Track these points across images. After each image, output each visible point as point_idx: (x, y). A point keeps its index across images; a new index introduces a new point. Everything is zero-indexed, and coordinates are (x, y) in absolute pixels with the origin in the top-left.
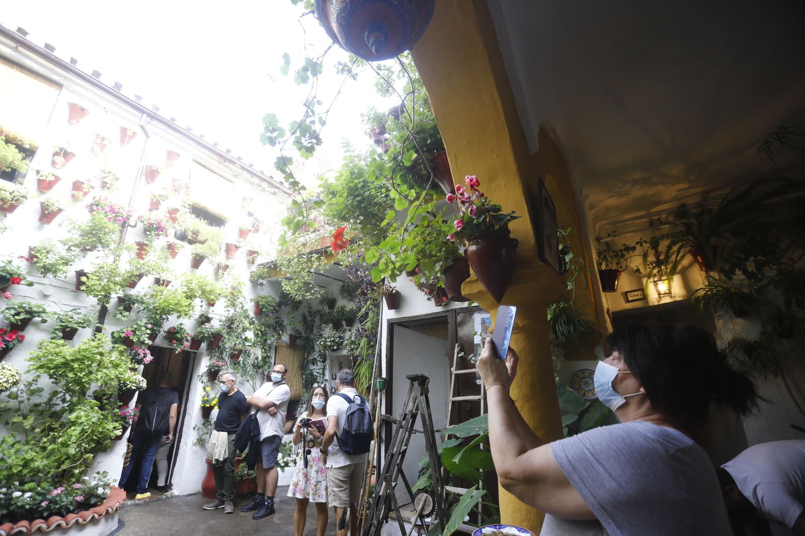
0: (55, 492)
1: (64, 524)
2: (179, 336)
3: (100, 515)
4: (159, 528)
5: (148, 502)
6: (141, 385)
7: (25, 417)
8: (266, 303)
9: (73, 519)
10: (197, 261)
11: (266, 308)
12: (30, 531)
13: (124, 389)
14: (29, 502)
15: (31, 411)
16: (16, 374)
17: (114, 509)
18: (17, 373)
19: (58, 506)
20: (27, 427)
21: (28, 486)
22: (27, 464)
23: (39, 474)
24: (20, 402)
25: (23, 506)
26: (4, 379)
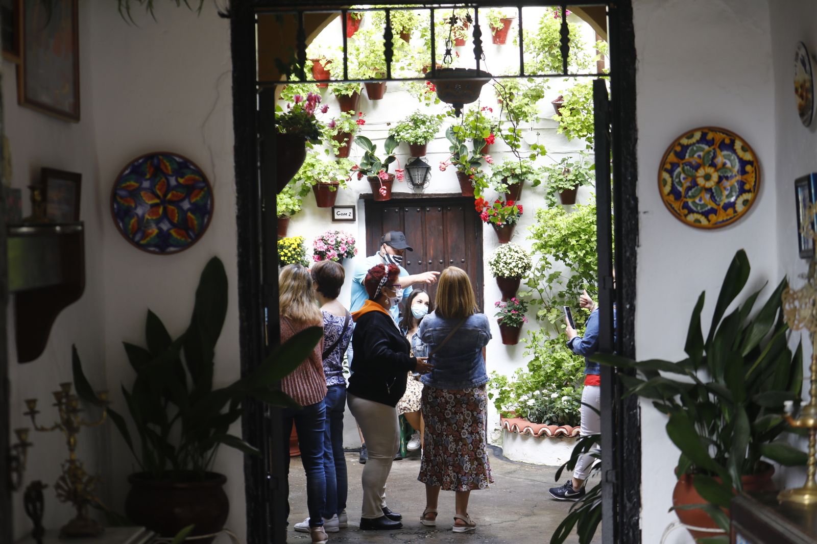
7: (549, 311)
12: (571, 434)
14: (567, 406)
15: (554, 302)
16: (523, 257)
18: (524, 255)
20: (552, 322)
21: (566, 390)
22: (558, 364)
23: (571, 377)
24: (541, 291)
25: (562, 410)
26: (514, 264)
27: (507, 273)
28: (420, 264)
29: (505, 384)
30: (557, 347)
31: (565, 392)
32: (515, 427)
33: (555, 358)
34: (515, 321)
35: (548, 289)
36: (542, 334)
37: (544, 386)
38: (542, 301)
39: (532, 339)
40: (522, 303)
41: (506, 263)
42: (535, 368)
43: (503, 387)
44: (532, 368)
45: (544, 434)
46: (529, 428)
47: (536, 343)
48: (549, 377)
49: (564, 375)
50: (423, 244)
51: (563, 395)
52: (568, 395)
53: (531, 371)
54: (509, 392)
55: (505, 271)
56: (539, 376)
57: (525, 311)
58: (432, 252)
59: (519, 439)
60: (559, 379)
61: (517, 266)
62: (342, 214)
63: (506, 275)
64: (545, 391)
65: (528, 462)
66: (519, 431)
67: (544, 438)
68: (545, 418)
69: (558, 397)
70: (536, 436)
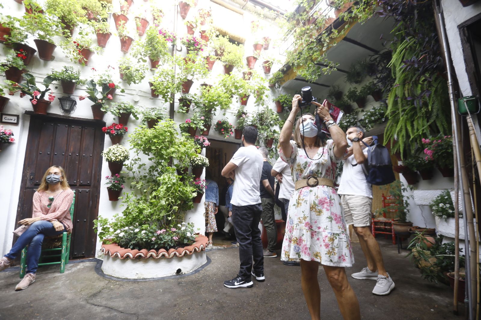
0: (159, 232)
1: (167, 255)
2: (225, 125)
3: (191, 252)
4: (234, 267)
5: (226, 249)
6: (205, 161)
7: (137, 183)
8: (285, 99)
9: (172, 251)
10: (228, 69)
11: (286, 103)
12: (146, 256)
13: (194, 164)
14: (144, 237)
15: (141, 179)
16: (124, 151)
17: (200, 249)
19: (162, 242)
20: (139, 188)
21: (144, 226)
22: (141, 211)
23: (149, 219)
24: (134, 173)
25: (142, 239)
26: (119, 154)
27: (113, 159)
28: (63, 155)
29: (106, 223)
30: (141, 202)
31: (144, 228)
32: (108, 252)
33: (139, 208)
34: (117, 187)
35: (138, 172)
36: (132, 195)
37: (131, 224)
38: (134, 178)
39: (126, 197)
40: (122, 178)
41: (114, 153)
42: (126, 213)
43: (104, 225)
44: (125, 214)
45: (128, 257)
46: (118, 253)
47: (128, 199)
48: (134, 219)
49: (144, 217)
50: (67, 144)
51: (143, 230)
52: (146, 230)
53: (124, 215)
54: (109, 228)
55: (112, 158)
56: (129, 218)
57: (124, 182)
58: (72, 149)
59: (111, 259)
60: (141, 220)
61: (120, 155)
62: (8, 119)
63: (113, 160)
64: (131, 227)
65: (115, 276)
66: (110, 254)
67: (127, 260)
68: (130, 244)
69: (140, 231)
70: (122, 258)
